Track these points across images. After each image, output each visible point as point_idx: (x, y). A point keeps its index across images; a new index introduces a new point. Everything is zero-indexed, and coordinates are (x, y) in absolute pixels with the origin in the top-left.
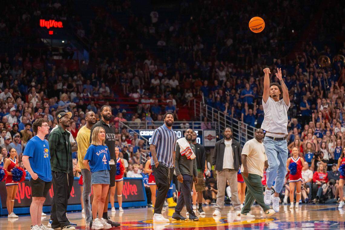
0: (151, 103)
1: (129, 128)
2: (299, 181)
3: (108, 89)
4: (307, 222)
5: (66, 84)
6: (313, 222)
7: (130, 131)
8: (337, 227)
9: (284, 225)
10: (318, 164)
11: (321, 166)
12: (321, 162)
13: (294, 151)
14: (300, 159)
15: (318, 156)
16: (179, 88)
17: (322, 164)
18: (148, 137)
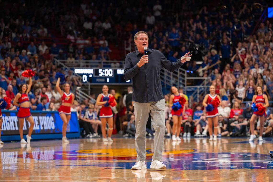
0: (85, 44)
1: (65, 67)
2: (216, 116)
3: (45, 30)
4: (223, 153)
5: (9, 25)
6: (229, 153)
7: (66, 69)
8: (250, 158)
9: (203, 156)
10: (233, 101)
11: (236, 103)
12: (237, 99)
13: (211, 89)
14: (216, 97)
15: (233, 94)
16: (111, 30)
17: (237, 101)
18: (82, 75)
